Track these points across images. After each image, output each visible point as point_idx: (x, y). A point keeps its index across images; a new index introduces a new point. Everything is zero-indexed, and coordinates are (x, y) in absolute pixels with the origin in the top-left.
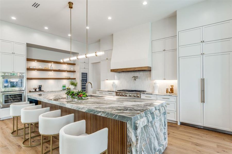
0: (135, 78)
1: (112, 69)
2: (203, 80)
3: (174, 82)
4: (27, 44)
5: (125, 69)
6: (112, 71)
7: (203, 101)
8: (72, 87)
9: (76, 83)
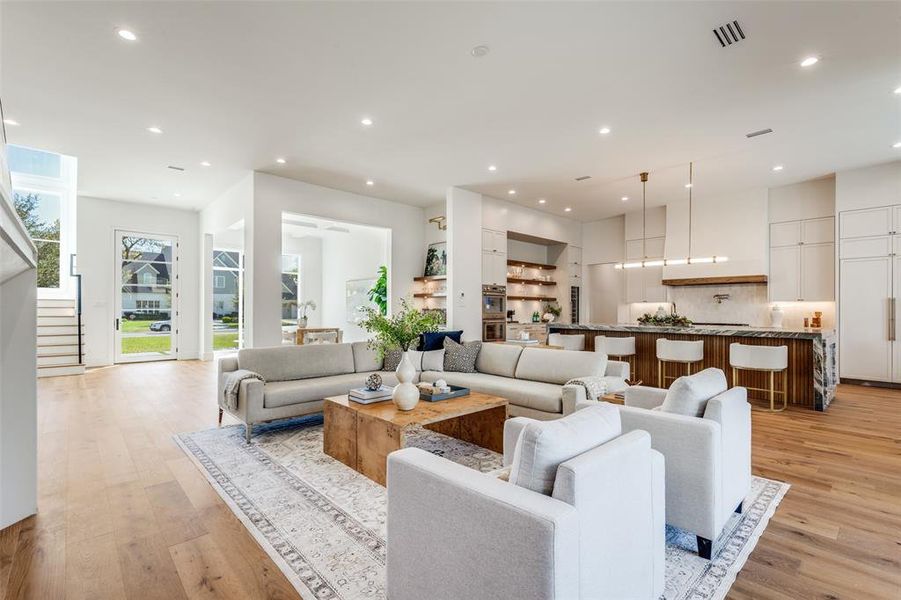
0: (720, 298)
1: (664, 278)
2: (892, 302)
3: (825, 307)
4: (508, 232)
5: (703, 279)
6: (665, 282)
7: (892, 338)
8: (550, 317)
9: (556, 308)
